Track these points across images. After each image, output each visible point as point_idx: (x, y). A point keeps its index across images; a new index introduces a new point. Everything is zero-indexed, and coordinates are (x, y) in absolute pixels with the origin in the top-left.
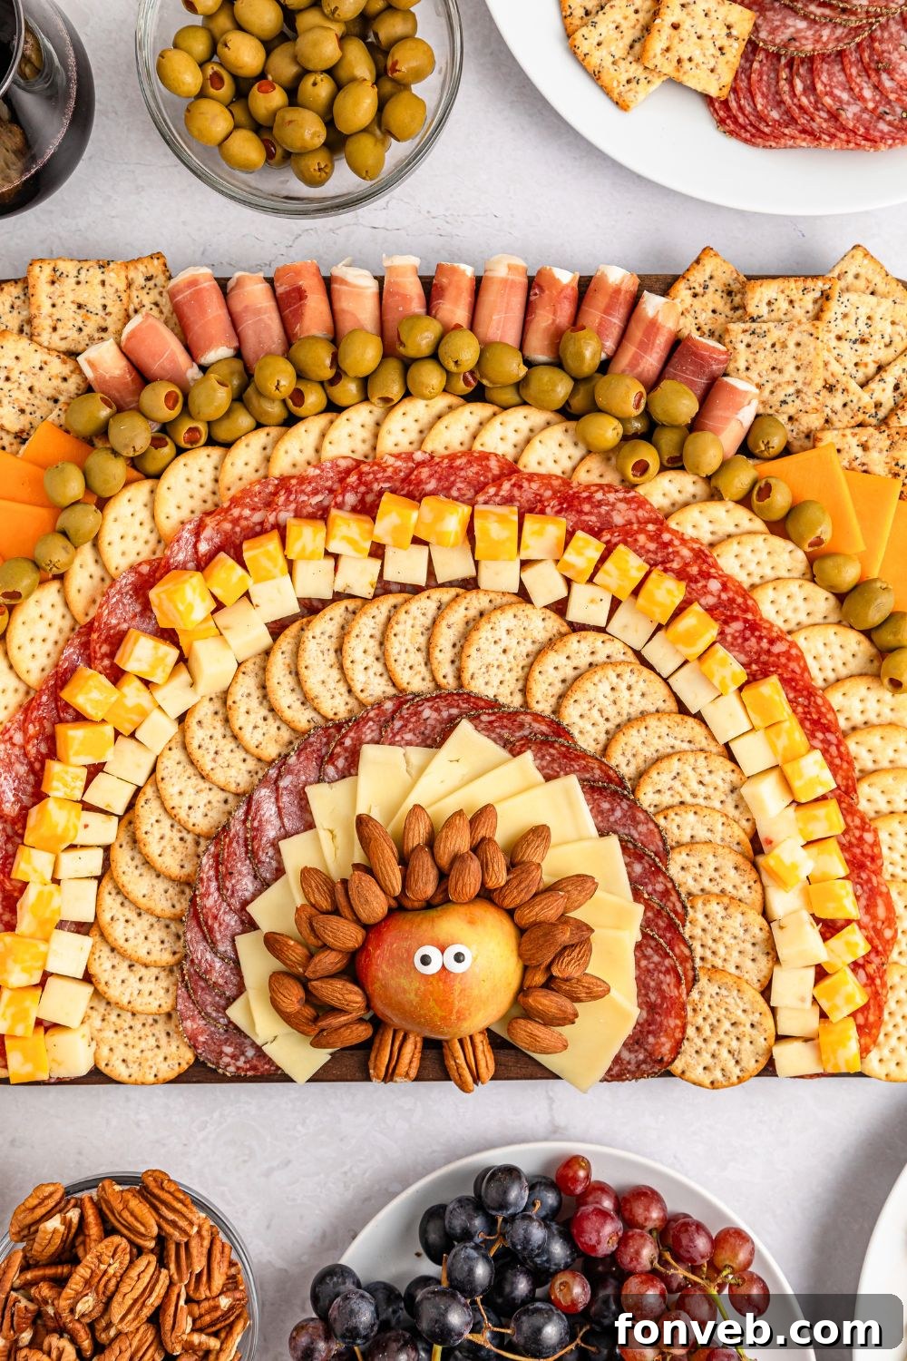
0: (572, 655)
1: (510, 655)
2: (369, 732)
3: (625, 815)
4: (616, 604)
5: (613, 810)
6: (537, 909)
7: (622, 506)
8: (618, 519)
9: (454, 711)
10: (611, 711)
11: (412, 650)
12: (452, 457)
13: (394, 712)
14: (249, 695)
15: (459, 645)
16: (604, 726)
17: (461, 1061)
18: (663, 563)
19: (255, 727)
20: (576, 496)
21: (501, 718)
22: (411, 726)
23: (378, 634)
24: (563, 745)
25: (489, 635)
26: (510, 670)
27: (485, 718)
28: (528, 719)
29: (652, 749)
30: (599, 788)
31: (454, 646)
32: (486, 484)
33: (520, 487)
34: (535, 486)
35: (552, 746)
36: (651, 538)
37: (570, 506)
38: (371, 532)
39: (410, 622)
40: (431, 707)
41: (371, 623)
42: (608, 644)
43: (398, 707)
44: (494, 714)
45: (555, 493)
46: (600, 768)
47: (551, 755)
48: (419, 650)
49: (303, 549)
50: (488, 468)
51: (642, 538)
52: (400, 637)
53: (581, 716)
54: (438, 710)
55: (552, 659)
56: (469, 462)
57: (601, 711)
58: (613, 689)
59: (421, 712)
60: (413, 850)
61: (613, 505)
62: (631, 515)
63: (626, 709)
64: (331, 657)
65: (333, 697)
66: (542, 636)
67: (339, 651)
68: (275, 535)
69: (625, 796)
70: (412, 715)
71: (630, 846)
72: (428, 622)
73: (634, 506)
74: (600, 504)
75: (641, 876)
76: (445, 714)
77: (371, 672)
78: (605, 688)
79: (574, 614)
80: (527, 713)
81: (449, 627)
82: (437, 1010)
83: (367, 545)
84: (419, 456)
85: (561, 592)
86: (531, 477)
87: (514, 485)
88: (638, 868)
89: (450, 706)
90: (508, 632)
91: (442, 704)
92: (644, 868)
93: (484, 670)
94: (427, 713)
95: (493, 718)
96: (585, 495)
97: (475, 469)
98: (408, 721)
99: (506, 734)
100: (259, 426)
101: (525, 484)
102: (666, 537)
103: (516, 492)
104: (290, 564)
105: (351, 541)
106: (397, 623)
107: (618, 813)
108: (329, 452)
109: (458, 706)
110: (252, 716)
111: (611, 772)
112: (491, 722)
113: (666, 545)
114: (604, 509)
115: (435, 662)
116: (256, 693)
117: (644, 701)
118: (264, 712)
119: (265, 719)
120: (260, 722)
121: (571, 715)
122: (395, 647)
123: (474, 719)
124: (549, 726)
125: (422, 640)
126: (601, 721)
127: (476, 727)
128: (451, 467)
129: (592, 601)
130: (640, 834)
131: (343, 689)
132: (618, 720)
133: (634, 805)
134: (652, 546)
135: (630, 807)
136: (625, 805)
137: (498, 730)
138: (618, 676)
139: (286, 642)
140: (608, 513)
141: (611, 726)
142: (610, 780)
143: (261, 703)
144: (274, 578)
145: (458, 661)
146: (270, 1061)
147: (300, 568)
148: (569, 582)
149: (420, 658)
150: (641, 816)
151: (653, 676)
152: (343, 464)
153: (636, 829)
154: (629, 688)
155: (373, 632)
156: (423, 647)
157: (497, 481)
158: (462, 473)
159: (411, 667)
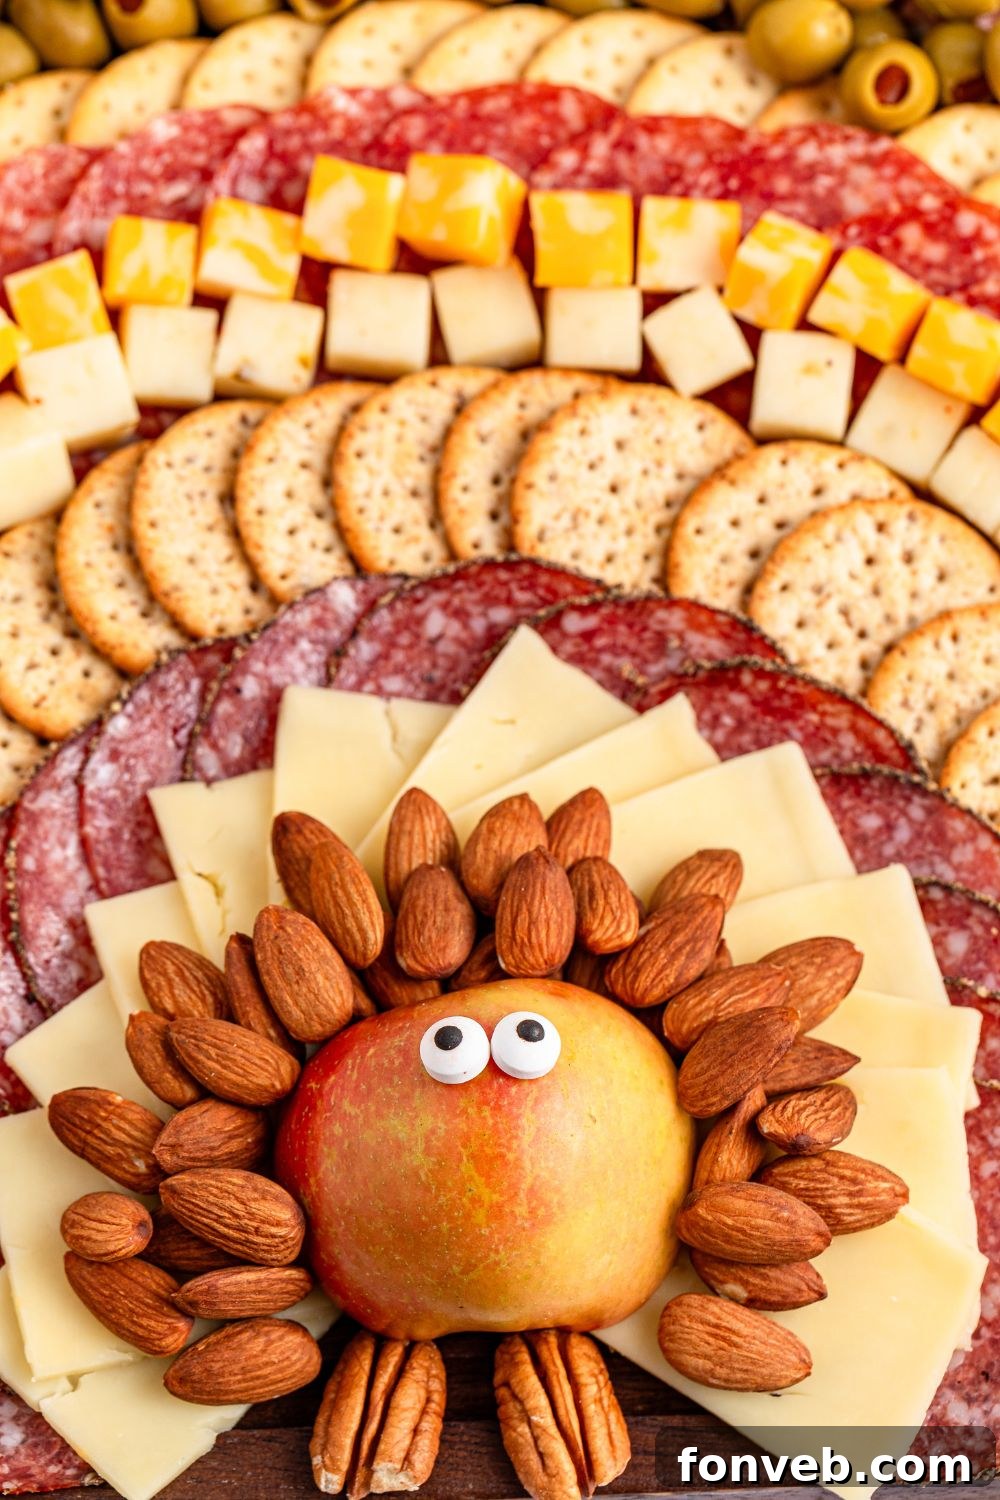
0: (771, 492)
1: (628, 497)
2: (299, 663)
3: (918, 835)
4: (866, 370)
5: (889, 828)
6: (717, 993)
7: (862, 174)
8: (855, 204)
9: (500, 615)
10: (870, 614)
11: (399, 491)
12: (477, 95)
13: (359, 619)
14: (17, 600)
15: (506, 479)
16: (854, 651)
17: (544, 1418)
18: (963, 288)
19: (32, 666)
20: (757, 156)
21: (612, 620)
22: (399, 656)
23: (317, 459)
24: (760, 674)
25: (577, 445)
26: (629, 532)
27: (573, 623)
28: (676, 619)
29: (974, 689)
30: (853, 779)
31: (496, 481)
32: (556, 146)
33: (631, 148)
34: (663, 144)
35: (736, 686)
36: (931, 230)
37: (747, 186)
38: (297, 234)
39: (392, 429)
40: (445, 606)
41: (303, 437)
42: (853, 468)
43: (370, 607)
44: (594, 607)
45: (709, 156)
46: (854, 729)
47: (734, 710)
48: (415, 494)
49: (145, 272)
50: (557, 119)
51: (911, 234)
52: (370, 459)
53: (800, 625)
54: (460, 614)
55: (724, 503)
56: (518, 107)
57: (845, 612)
58: (870, 561)
59: (420, 621)
60: (411, 875)
61: (842, 176)
62: (883, 191)
63: (903, 609)
64: (210, 510)
65: (215, 591)
66: (697, 461)
67: (229, 498)
68: (80, 262)
69: (918, 788)
70: (400, 626)
71: (936, 894)
72: (432, 433)
73: (889, 171)
74: (810, 173)
75: (966, 960)
76: (478, 625)
77: (303, 538)
78: (851, 556)
79: (770, 407)
80: (672, 603)
81: (483, 439)
82: (479, 1186)
83: (291, 266)
84: (402, 98)
85: (734, 357)
86: (653, 125)
87: (617, 145)
88: (958, 943)
89: (489, 601)
90: (620, 445)
91: (468, 597)
92: (974, 938)
93: (566, 521)
94: (435, 623)
95: (591, 622)
96: (776, 152)
97: (528, 120)
98: (391, 643)
99: (626, 667)
100: (45, 66)
101: (643, 141)
102: (967, 222)
103: (623, 162)
104: (115, 317)
105: (253, 254)
106: (363, 429)
107: (903, 834)
108: (201, 99)
109: (509, 601)
110: (25, 640)
111: (880, 736)
112: (588, 636)
113: (966, 245)
114: (823, 183)
115: (452, 516)
116: (35, 596)
117: (943, 589)
118: (52, 635)
119: (55, 652)
120: (43, 656)
121: (776, 618)
122: (357, 481)
123: (549, 627)
124: (725, 636)
125: (420, 474)
126: (847, 635)
127: (554, 649)
128: (474, 117)
129: (809, 370)
130: (957, 868)
131: (239, 576)
132: (887, 634)
133: (942, 804)
134: (936, 252)
135: (929, 811)
136: (917, 812)
137: (606, 659)
138: (881, 528)
139: (104, 484)
140: (832, 192)
141: (871, 647)
142: (880, 757)
143: (46, 619)
144: (77, 338)
145: (505, 512)
146: (63, 1450)
147: (137, 321)
148: (752, 335)
149: (419, 510)
150: (958, 826)
151: (959, 527)
152: (233, 119)
153: (947, 859)
154: (909, 558)
155: (306, 456)
156: (424, 484)
157: (579, 141)
158: (500, 130)
159: (397, 530)
